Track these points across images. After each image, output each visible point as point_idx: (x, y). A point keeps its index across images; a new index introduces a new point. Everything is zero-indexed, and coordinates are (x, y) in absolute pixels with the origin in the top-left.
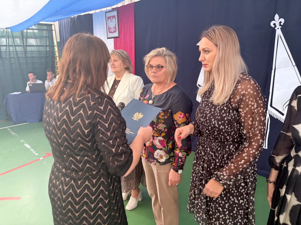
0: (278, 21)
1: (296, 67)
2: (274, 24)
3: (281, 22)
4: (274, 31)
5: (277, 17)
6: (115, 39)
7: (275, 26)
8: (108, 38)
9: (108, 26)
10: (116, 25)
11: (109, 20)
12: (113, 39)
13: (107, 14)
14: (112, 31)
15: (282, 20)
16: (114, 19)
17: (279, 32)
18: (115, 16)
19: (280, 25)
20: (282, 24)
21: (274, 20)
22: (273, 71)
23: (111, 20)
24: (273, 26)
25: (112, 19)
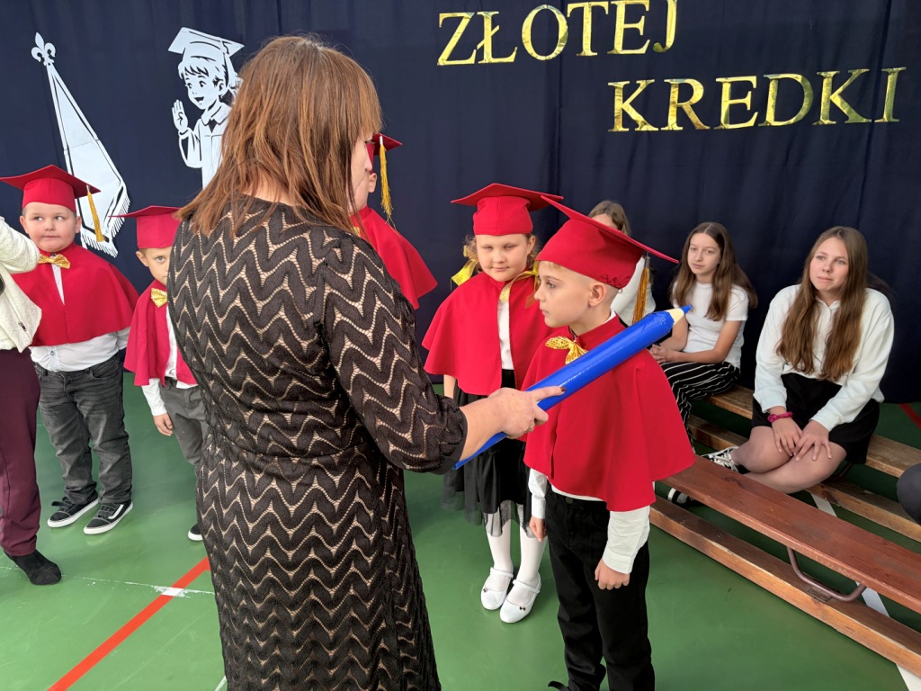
1: (99, 142)
5: (39, 39)
15: (50, 46)
17: (52, 72)
19: (51, 57)
20: (53, 54)
21: (36, 45)
22: (66, 153)
24: (39, 59)
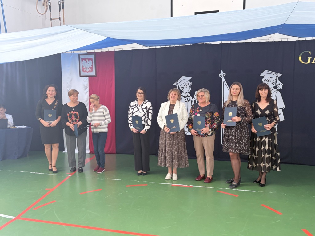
0: (222, 74)
2: (221, 75)
3: (224, 75)
4: (221, 79)
5: (222, 72)
6: (91, 77)
7: (221, 77)
8: (80, 76)
9: (82, 66)
10: (92, 66)
11: (84, 61)
12: (88, 77)
13: (80, 56)
14: (87, 70)
15: (225, 74)
16: (90, 61)
17: (223, 80)
18: (92, 58)
19: (224, 76)
20: (225, 75)
21: (220, 73)
22: (223, 100)
23: (86, 62)
24: (220, 76)
25: (87, 60)
